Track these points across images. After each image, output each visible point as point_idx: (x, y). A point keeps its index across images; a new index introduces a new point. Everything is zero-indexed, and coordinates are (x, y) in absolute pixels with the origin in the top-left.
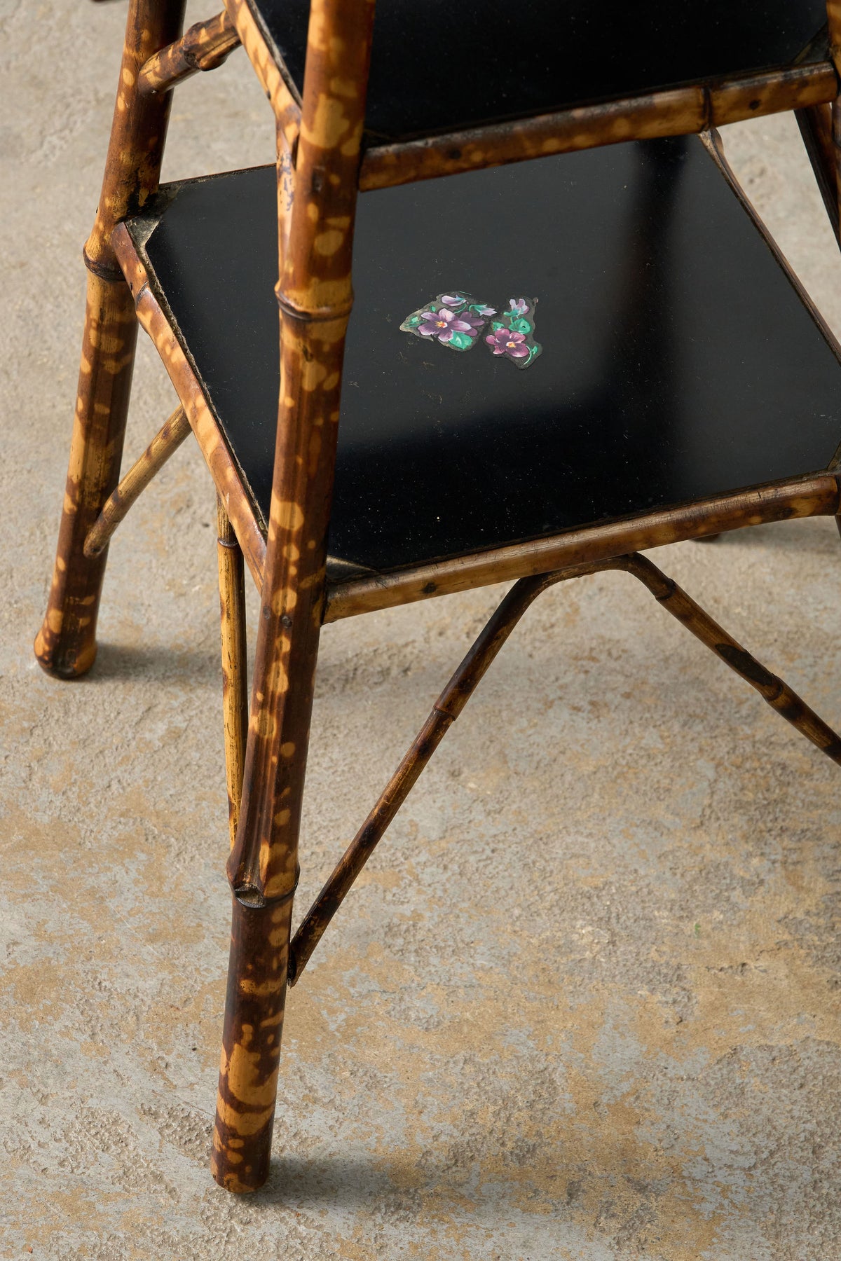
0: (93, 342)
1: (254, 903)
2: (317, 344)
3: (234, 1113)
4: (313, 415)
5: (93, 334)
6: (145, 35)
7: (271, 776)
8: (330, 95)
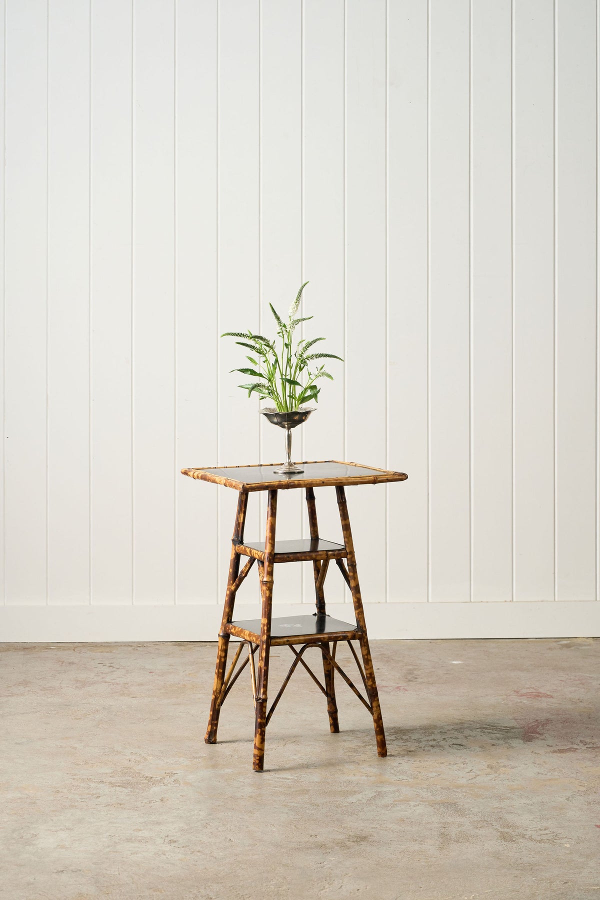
0: (220, 654)
1: (260, 701)
2: (269, 587)
3: (256, 750)
4: (268, 601)
5: (220, 652)
6: (231, 582)
7: (263, 674)
8: (270, 543)
